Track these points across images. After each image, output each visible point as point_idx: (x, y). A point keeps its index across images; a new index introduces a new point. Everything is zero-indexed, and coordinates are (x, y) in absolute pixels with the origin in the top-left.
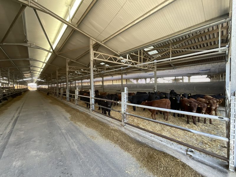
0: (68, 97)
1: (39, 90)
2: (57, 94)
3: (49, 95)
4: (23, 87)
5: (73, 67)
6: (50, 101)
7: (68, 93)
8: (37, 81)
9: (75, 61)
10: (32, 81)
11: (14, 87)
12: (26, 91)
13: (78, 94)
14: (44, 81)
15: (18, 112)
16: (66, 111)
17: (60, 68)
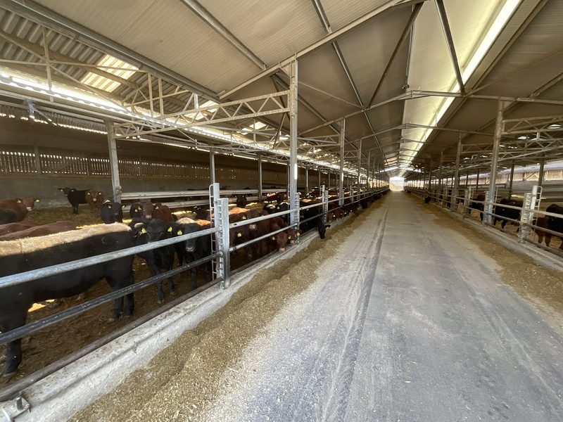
0: (490, 212)
1: (409, 191)
2: (453, 201)
3: (430, 203)
4: (382, 183)
5: (522, 119)
6: (433, 216)
7: (491, 202)
8: (407, 171)
9: (533, 100)
10: (397, 172)
11: (368, 184)
12: (386, 191)
13: (536, 208)
14: (420, 171)
15: (381, 228)
16: (482, 249)
17: (470, 132)
